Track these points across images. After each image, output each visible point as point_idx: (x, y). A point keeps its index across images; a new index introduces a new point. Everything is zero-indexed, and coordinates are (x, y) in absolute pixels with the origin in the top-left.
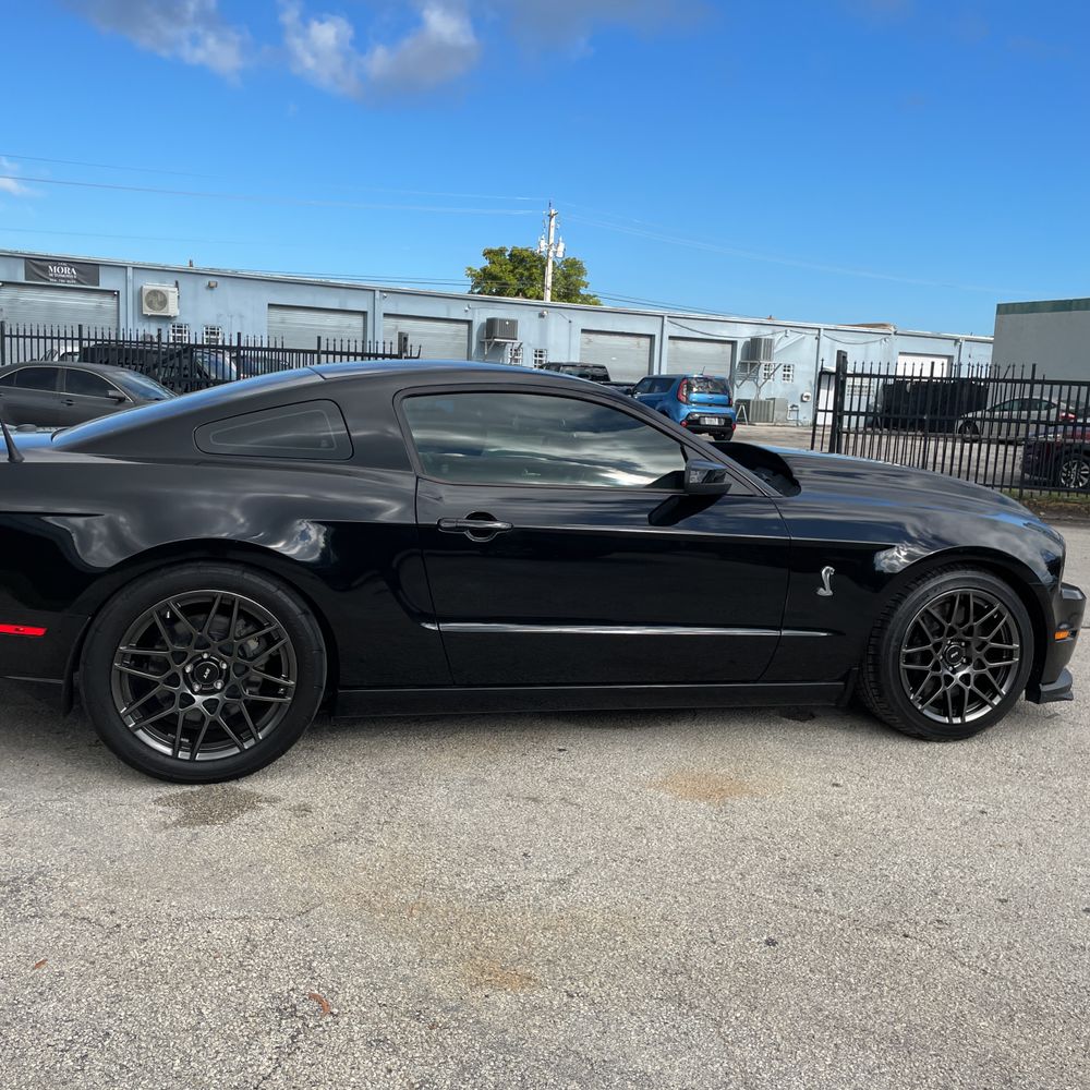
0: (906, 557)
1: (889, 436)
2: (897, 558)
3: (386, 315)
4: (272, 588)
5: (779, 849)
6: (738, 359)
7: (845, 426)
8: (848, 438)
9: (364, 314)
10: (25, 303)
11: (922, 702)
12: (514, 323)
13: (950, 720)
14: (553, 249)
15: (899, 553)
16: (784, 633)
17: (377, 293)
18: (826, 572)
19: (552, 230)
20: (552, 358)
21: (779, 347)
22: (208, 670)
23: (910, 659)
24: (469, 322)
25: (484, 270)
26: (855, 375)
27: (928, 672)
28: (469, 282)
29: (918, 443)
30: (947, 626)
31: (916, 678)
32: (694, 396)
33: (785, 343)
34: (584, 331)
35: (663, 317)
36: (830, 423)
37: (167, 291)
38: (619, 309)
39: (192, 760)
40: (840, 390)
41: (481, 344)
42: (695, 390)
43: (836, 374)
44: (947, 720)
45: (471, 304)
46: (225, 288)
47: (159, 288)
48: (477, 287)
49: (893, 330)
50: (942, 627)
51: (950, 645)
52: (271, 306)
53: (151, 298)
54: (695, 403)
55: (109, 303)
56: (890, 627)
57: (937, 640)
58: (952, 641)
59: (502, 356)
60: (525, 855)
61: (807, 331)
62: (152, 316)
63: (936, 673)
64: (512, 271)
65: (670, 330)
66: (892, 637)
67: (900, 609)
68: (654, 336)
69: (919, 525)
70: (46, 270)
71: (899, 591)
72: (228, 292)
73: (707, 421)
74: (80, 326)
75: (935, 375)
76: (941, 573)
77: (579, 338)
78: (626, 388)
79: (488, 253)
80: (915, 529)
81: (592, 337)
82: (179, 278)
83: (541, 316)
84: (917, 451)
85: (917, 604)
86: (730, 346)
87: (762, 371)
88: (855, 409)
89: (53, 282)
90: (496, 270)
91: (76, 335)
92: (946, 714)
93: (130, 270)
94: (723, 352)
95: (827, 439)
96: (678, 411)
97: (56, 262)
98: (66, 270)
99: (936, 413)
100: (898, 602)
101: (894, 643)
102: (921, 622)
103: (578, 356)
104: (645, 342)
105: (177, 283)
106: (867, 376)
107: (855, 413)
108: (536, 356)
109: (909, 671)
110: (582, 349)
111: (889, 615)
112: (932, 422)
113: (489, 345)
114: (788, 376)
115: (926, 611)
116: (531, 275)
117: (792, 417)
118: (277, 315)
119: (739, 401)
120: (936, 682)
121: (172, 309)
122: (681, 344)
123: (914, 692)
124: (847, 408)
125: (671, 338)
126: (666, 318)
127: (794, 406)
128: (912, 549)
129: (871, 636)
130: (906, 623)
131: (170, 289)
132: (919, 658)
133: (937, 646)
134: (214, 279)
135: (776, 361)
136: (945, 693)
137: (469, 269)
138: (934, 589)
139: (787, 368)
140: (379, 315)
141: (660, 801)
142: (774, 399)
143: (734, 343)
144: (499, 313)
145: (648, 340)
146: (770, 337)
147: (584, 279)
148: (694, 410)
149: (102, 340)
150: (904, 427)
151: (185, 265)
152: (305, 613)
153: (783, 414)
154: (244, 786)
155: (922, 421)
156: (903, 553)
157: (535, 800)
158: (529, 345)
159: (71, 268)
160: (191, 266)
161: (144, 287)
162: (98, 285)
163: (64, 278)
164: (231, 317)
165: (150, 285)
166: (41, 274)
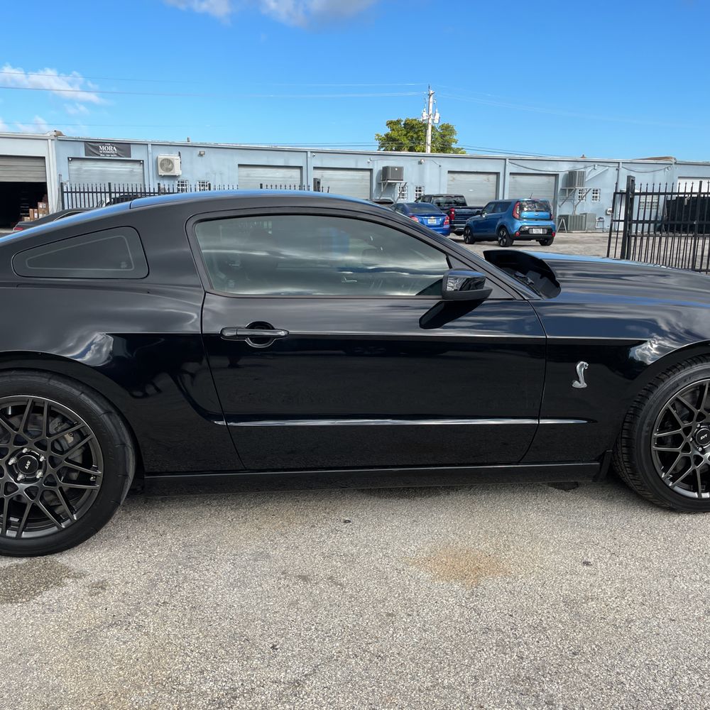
0: (657, 349)
1: (667, 238)
2: (650, 350)
3: (315, 168)
4: (76, 392)
5: (519, 644)
6: (560, 186)
7: (634, 231)
8: (635, 240)
9: (301, 168)
10: (86, 171)
11: (673, 480)
12: (401, 169)
13: (700, 495)
14: (432, 117)
15: (652, 346)
16: (543, 422)
17: (309, 153)
18: (581, 367)
19: (431, 105)
20: (427, 192)
21: (590, 177)
22: (29, 462)
23: (661, 442)
24: (371, 170)
25: (387, 135)
26: (640, 194)
27: (678, 453)
28: (377, 143)
29: (689, 241)
30: (696, 412)
31: (667, 459)
32: (525, 214)
33: (594, 174)
34: (449, 172)
35: (505, 159)
36: (622, 230)
37: (173, 159)
38: (474, 156)
39: (18, 537)
40: (630, 205)
41: (379, 184)
42: (525, 209)
43: (627, 193)
44: (696, 495)
45: (372, 157)
47: (168, 157)
48: (382, 147)
49: (674, 161)
50: (692, 413)
51: (700, 428)
52: (240, 165)
53: (164, 164)
54: (525, 218)
55: (137, 168)
56: (642, 414)
57: (687, 424)
58: (701, 424)
59: (394, 192)
60: (273, 647)
61: (609, 165)
62: (164, 176)
63: (686, 454)
64: (405, 135)
65: (511, 168)
66: (644, 422)
67: (651, 397)
68: (499, 173)
69: (673, 319)
70: (97, 149)
71: (651, 382)
72: (211, 156)
73: (535, 231)
74: (109, 184)
75: (702, 191)
76: (690, 365)
77: (447, 177)
78: (477, 210)
79: (390, 124)
80: (668, 323)
81: (456, 176)
82: (180, 149)
83: (420, 163)
84: (689, 248)
85: (667, 394)
86: (553, 178)
87: (577, 194)
88: (641, 218)
89: (102, 156)
90: (395, 134)
91: (107, 190)
92: (695, 490)
93: (150, 146)
94: (549, 182)
95: (620, 241)
96: (513, 225)
97: (104, 143)
98: (110, 148)
99: (703, 219)
100: (650, 391)
101: (645, 428)
102: (672, 409)
103: (446, 190)
104: (493, 178)
105: (179, 153)
106: (650, 194)
107: (641, 222)
108: (417, 191)
109: (661, 454)
110: (449, 185)
111: (641, 403)
112: (700, 226)
113: (384, 185)
114: (596, 197)
115: (677, 399)
116: (419, 136)
117: (599, 226)
118: (245, 172)
119: (561, 216)
120: (687, 462)
121: (177, 171)
122: (518, 178)
123: (665, 471)
124: (635, 218)
125: (511, 174)
126: (507, 161)
127: (600, 218)
128: (662, 342)
129: (624, 422)
130: (657, 410)
131: (176, 158)
132: (670, 441)
133: (687, 430)
134: (201, 150)
135: (586, 187)
136: (694, 471)
137: (377, 135)
138: (684, 379)
139: (595, 191)
140: (311, 168)
141: (418, 582)
142: (586, 214)
143: (556, 176)
144: (391, 162)
145: (495, 177)
146: (583, 170)
147: (455, 137)
148: (525, 224)
149: (124, 192)
150: (678, 230)
151: (184, 141)
152: (108, 413)
153: (592, 224)
154: (63, 559)
155: (692, 226)
156: (655, 346)
157: (305, 578)
158: (412, 184)
159: (113, 146)
160: (188, 141)
161: (159, 157)
162: (130, 157)
163: (109, 154)
164: (215, 174)
165: (162, 155)
166: (95, 152)
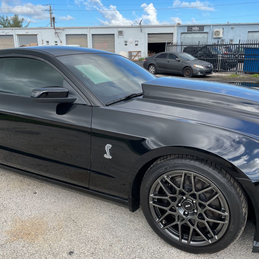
10: (187, 37)
18: (108, 147)
37: (220, 31)
46: (236, 29)
47: (218, 30)
52: (249, 32)
53: (216, 33)
55: (206, 35)
62: (215, 38)
70: (192, 29)
72: (237, 29)
89: (193, 32)
93: (211, 26)
97: (194, 26)
98: (196, 28)
105: (223, 28)
118: (251, 34)
121: (221, 36)
131: (221, 30)
134: (232, 26)
159: (198, 27)
160: (228, 23)
161: (214, 30)
162: (203, 31)
163: (195, 30)
164: (237, 36)
165: (216, 29)
166: (190, 30)
